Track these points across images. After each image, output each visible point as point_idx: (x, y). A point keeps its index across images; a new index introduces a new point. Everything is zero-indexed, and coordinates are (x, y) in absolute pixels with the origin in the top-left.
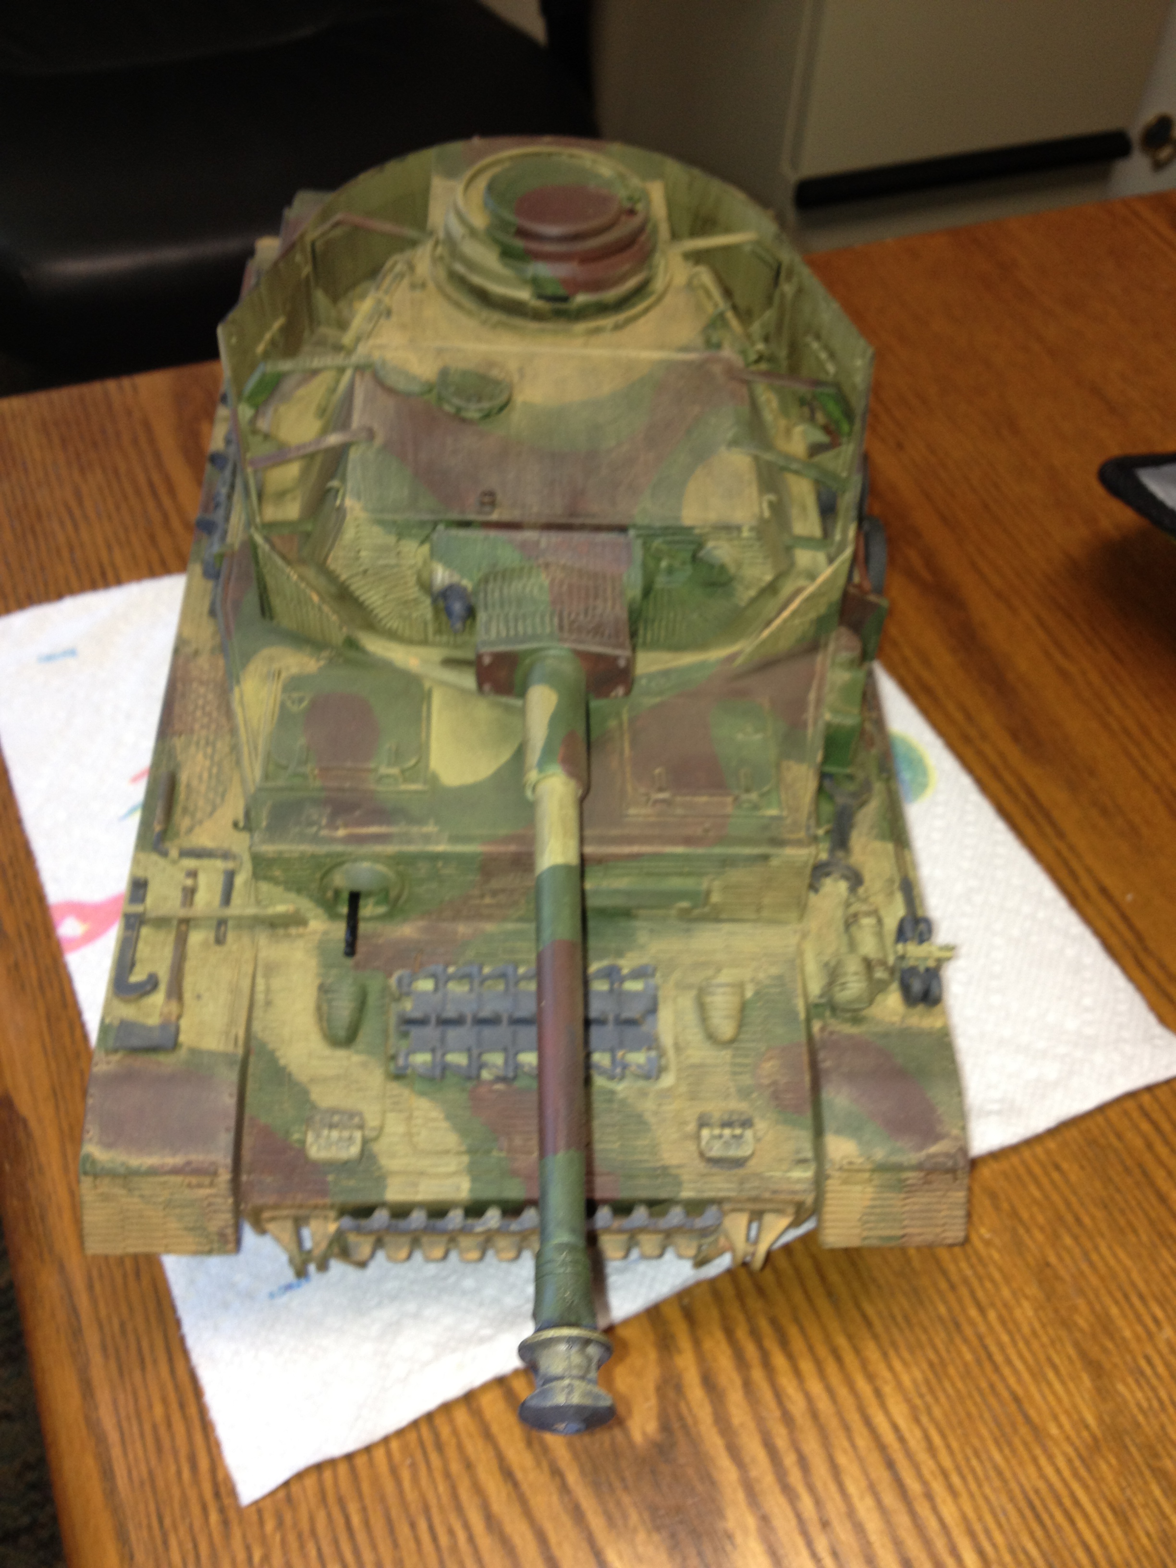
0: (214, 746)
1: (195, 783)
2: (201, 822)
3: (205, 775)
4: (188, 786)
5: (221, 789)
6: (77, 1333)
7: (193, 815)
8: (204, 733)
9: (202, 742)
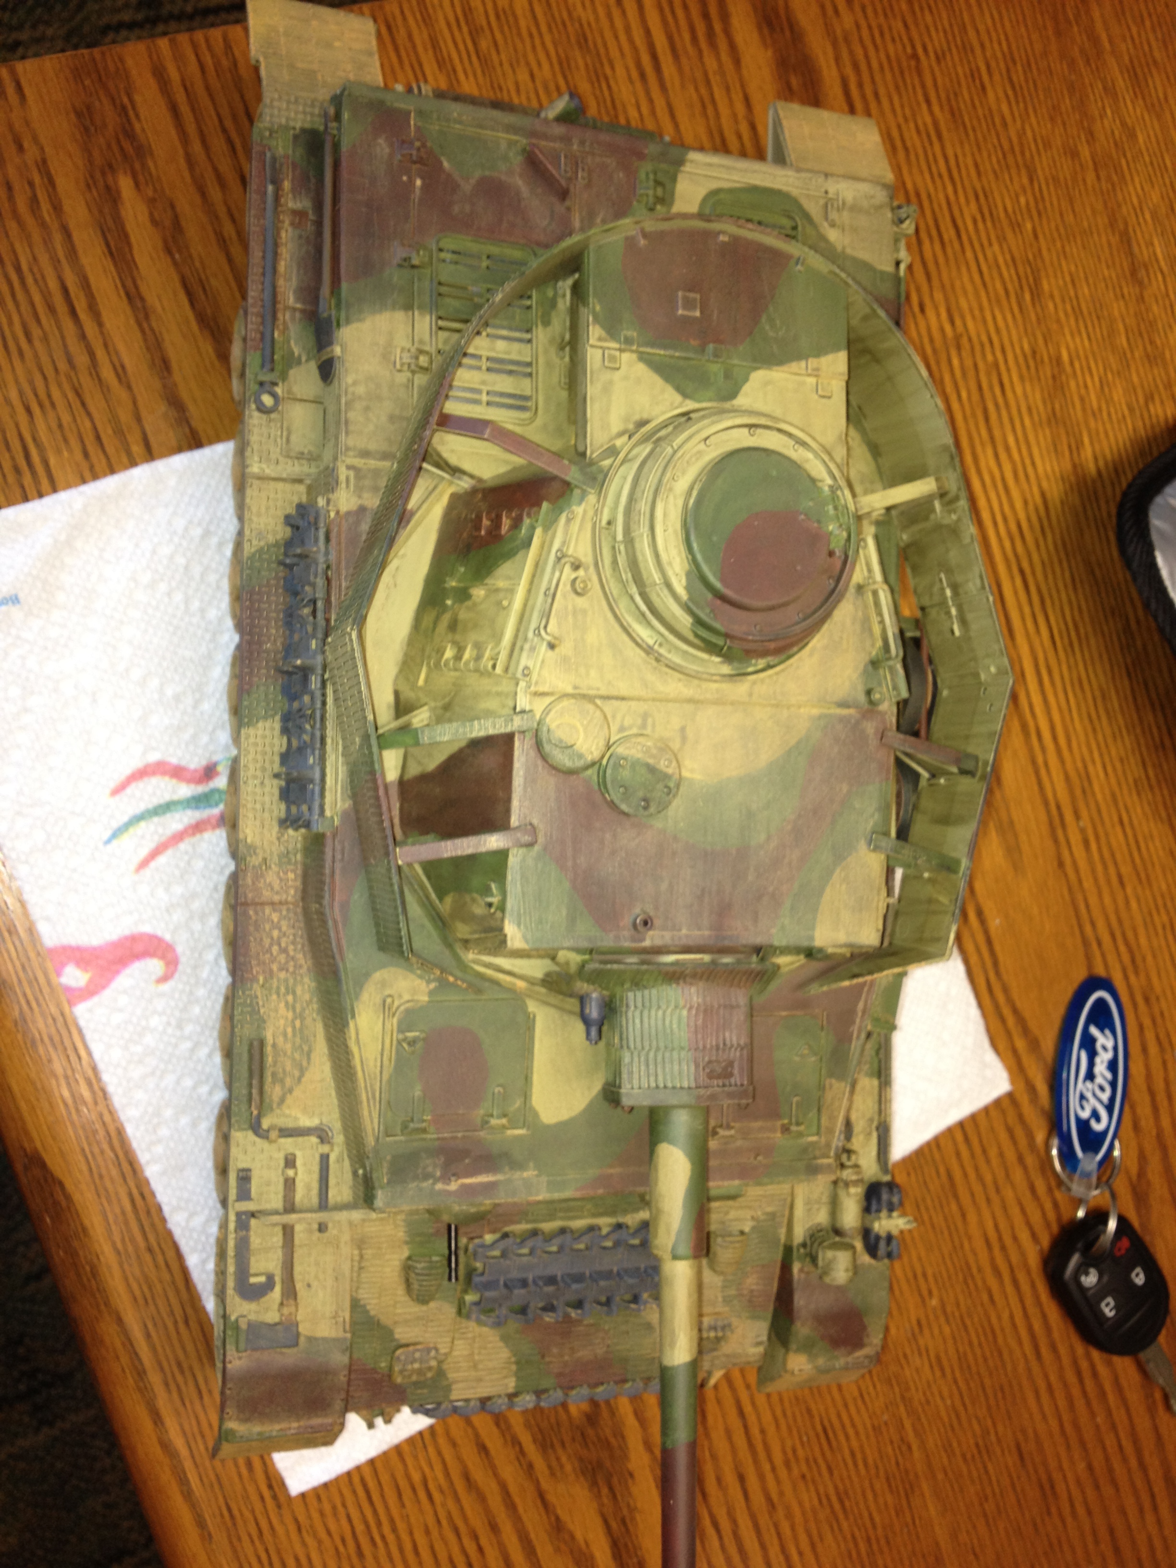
0: (294, 993)
1: (280, 1040)
2: (291, 1091)
3: (289, 1030)
4: (274, 1045)
5: (306, 1048)
6: (141, 1373)
7: (282, 1081)
8: (282, 975)
9: (283, 990)
